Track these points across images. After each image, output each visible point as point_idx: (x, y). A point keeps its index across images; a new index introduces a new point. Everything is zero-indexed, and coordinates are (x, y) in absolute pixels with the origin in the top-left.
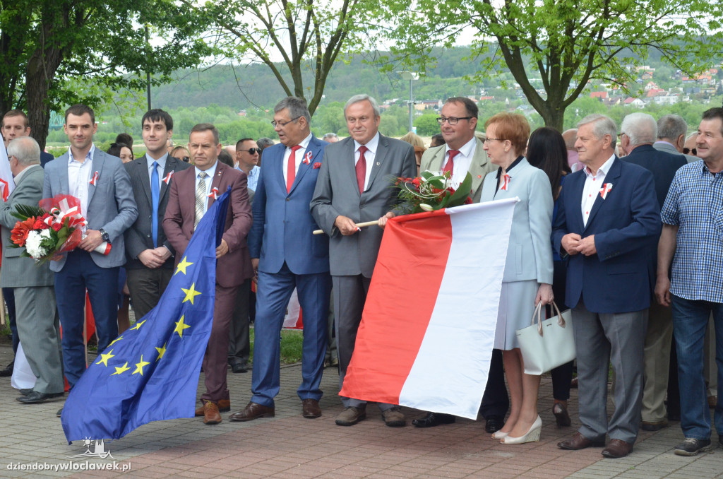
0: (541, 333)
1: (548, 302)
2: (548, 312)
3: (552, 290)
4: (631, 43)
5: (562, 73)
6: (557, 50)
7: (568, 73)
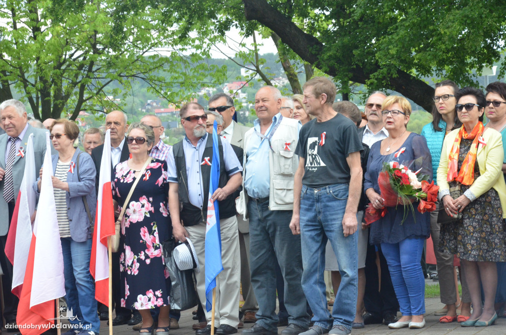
4: (120, 75)
5: (52, 106)
6: (47, 84)
7: (59, 106)
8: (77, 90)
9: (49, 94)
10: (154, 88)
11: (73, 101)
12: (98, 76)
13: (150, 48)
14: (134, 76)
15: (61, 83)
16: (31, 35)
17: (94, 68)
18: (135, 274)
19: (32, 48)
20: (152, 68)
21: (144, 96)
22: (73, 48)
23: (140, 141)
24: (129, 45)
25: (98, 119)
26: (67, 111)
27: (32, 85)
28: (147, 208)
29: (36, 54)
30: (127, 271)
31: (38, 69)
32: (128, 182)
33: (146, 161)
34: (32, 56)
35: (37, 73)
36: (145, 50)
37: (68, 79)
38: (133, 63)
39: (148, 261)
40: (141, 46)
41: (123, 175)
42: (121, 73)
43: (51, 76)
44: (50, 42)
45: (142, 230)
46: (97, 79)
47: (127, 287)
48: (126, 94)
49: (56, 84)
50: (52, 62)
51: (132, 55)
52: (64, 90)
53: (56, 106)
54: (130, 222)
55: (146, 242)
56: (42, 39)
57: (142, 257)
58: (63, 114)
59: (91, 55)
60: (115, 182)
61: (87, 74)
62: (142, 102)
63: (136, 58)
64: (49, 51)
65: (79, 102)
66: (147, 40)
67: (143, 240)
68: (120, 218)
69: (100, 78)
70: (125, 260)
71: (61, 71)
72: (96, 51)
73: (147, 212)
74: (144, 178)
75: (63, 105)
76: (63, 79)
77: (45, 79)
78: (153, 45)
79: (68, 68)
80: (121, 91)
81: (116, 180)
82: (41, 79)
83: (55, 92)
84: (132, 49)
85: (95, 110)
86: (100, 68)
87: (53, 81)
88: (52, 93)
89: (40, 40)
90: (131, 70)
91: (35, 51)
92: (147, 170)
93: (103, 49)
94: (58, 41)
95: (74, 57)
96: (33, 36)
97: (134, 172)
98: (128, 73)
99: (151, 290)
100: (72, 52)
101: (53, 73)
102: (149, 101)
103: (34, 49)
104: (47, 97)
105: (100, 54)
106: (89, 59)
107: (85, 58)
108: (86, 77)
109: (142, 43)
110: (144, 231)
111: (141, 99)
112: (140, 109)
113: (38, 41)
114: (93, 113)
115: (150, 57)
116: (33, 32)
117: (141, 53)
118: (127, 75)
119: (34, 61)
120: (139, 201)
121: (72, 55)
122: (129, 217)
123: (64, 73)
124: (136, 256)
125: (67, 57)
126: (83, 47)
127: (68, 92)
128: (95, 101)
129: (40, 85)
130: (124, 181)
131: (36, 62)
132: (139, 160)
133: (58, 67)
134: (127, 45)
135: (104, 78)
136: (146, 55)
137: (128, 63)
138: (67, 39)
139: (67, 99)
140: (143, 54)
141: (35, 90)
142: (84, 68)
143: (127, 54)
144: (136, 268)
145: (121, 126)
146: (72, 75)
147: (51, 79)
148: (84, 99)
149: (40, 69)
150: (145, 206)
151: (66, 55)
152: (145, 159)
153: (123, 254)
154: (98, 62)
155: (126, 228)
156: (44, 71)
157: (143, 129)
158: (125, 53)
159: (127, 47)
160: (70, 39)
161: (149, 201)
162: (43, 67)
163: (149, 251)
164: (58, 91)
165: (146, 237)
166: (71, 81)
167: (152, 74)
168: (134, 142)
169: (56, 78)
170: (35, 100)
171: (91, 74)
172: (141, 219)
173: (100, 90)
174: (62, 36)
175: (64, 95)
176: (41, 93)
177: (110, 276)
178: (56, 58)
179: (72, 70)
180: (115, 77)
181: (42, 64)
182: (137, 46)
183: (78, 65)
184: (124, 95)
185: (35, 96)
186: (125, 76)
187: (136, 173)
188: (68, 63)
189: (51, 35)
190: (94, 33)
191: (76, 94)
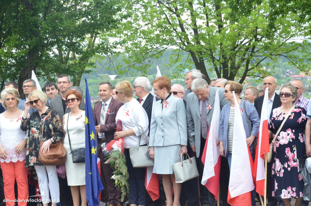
0: (182, 166)
1: (185, 153)
2: (185, 157)
3: (186, 148)
4: (271, 54)
5: (229, 73)
6: (227, 60)
7: (234, 73)
8: (245, 63)
9: (227, 66)
10: (292, 62)
11: (242, 70)
12: (257, 55)
13: (290, 37)
14: (280, 55)
15: (235, 59)
16: (217, 30)
17: (256, 50)
18: (282, 176)
19: (218, 38)
20: (291, 50)
21: (285, 67)
22: (243, 38)
23: (287, 95)
24: (277, 36)
25: (257, 81)
26: (238, 76)
27: (218, 60)
28: (291, 136)
29: (220, 41)
30: (277, 174)
31: (221, 51)
32: (280, 120)
33: (291, 107)
34: (217, 43)
35: (220, 53)
36: (287, 39)
37: (239, 56)
38: (279, 47)
39: (289, 169)
40: (284, 36)
41: (277, 116)
42: (272, 53)
43: (229, 55)
44: (229, 34)
45: (287, 149)
46: (257, 57)
47: (276, 184)
48: (274, 66)
49: (232, 60)
50: (230, 47)
51: (279, 42)
52: (236, 63)
53: (231, 73)
54: (279, 144)
55: (288, 157)
56: (224, 33)
57: (286, 166)
58: (235, 78)
59: (253, 42)
60: (272, 120)
61: (251, 54)
62: (283, 71)
63: (281, 44)
64: (228, 39)
65: (245, 71)
66: (289, 33)
67: (287, 155)
68: (273, 141)
69: (258, 56)
70: (275, 168)
71: (235, 52)
72: (257, 40)
73: (291, 138)
74: (290, 118)
75: (236, 72)
76: (236, 56)
77: (225, 56)
78: (292, 36)
79: (239, 50)
80: (272, 64)
81: (272, 119)
82: (223, 56)
83: (231, 65)
84: (279, 38)
85: (255, 76)
86: (259, 50)
87: (230, 58)
88: (229, 65)
89: (223, 33)
90: (278, 51)
91: (220, 40)
92: (292, 113)
93: (261, 38)
94: (233, 34)
95: (243, 43)
96: (218, 30)
97: (284, 114)
98: (276, 53)
99: (290, 187)
100: (242, 40)
101: (230, 53)
102: (288, 71)
103: (219, 39)
104: (226, 68)
105: (259, 41)
106: (252, 44)
107: (250, 44)
108: (250, 56)
109: (285, 34)
110: (287, 150)
111: (283, 69)
112: (282, 75)
113: (222, 33)
114: (254, 78)
115: (290, 43)
116: (219, 28)
117: (284, 41)
118: (275, 54)
119: (219, 46)
120: (286, 132)
121: (242, 42)
122: (279, 141)
123: (237, 53)
124: (282, 165)
125: (239, 43)
126: (249, 37)
127: (239, 65)
128: (255, 71)
129: (222, 60)
130: (277, 119)
131: (220, 46)
132: (287, 107)
133: (233, 49)
134: (276, 36)
135: (261, 56)
136: (288, 42)
137: (276, 46)
138: (239, 32)
139: (238, 69)
140: (285, 41)
141: (219, 63)
142: (249, 50)
143: (276, 41)
144: (282, 173)
145: (272, 86)
146: (241, 54)
147: (229, 57)
148: (249, 69)
149: (222, 50)
150: (290, 135)
151: (238, 42)
152: (291, 106)
153: (274, 164)
154: (258, 46)
155: (277, 148)
156: (225, 52)
157: (290, 88)
158: (275, 40)
159: (276, 37)
160: (241, 32)
161: (292, 132)
162: (224, 50)
163: (290, 162)
164: (233, 64)
165: (289, 154)
166: (241, 58)
167: (291, 53)
168: (284, 96)
169: (232, 56)
170: (219, 70)
171: (253, 54)
172: (287, 142)
173: (259, 63)
174: (236, 30)
175: (236, 66)
176: (223, 65)
177: (265, 178)
178: (232, 44)
179: (242, 51)
180: (268, 55)
181: (224, 48)
182: (282, 36)
183: (245, 48)
184: (273, 67)
185: (219, 67)
186: (274, 55)
187: (285, 114)
188: (239, 47)
189: (229, 30)
190: (255, 28)
191: (244, 66)
